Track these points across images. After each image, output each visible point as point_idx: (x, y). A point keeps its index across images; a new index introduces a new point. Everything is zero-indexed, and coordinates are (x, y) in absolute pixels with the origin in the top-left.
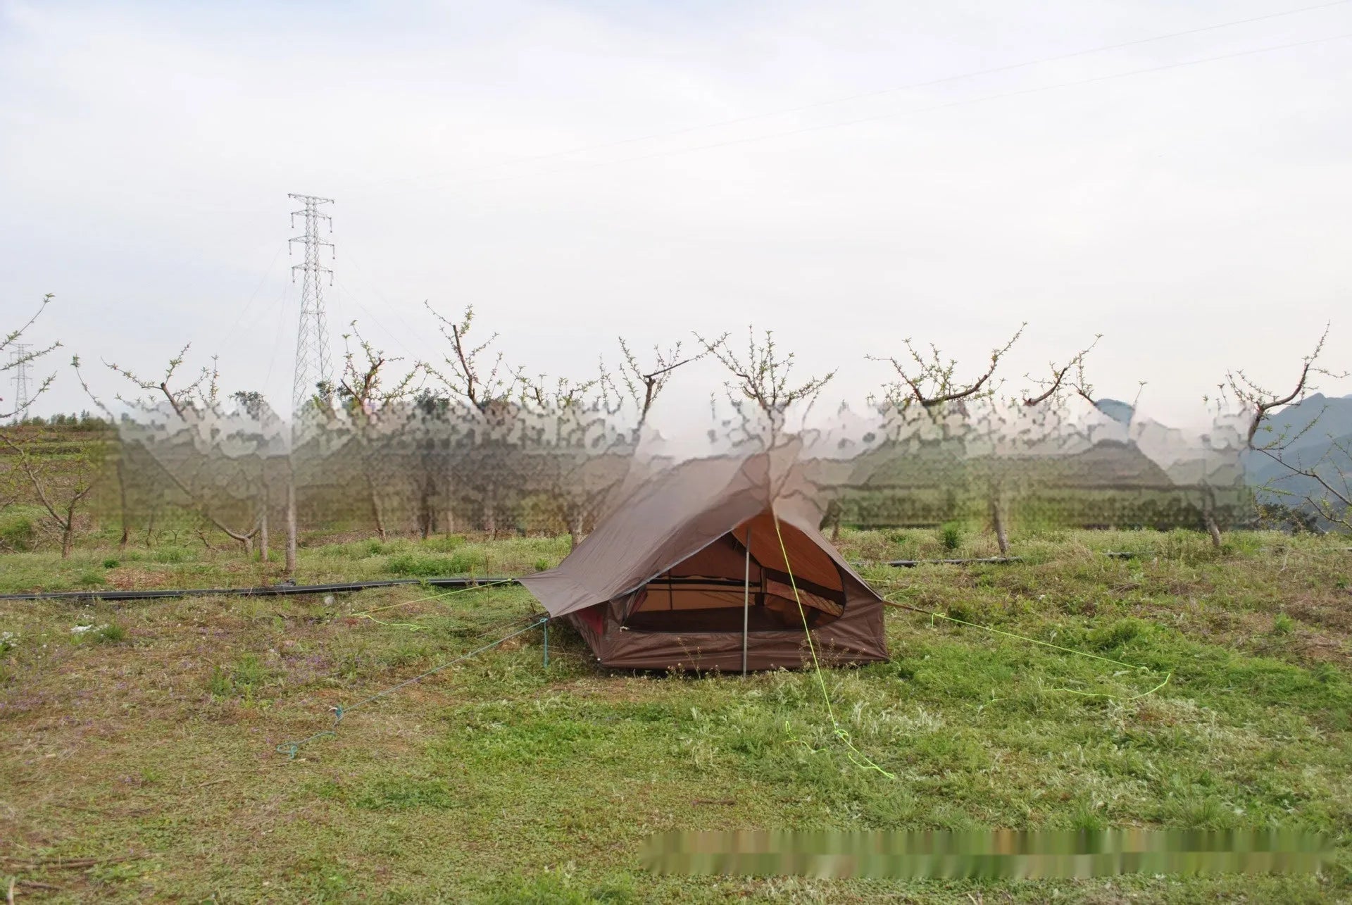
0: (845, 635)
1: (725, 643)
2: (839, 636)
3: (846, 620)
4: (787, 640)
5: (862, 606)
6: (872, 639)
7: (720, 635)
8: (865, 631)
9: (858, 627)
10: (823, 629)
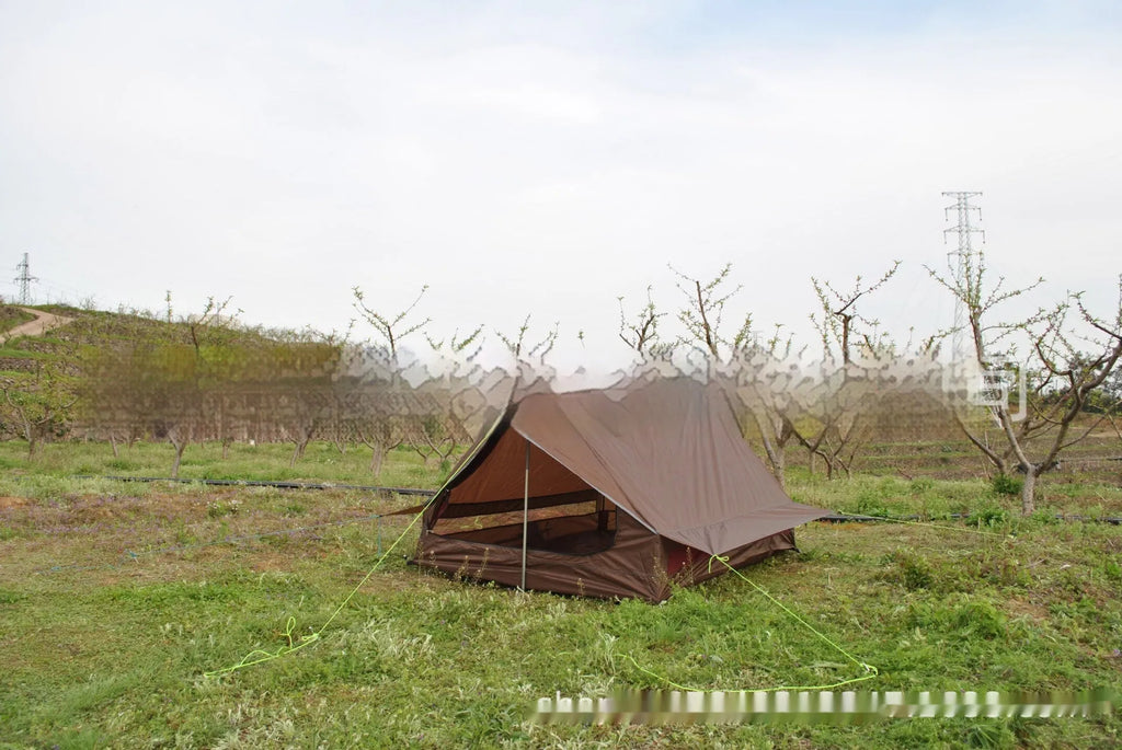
0: (613, 565)
1: (508, 557)
2: (610, 567)
3: (618, 550)
4: (561, 562)
5: (635, 537)
6: (643, 575)
7: (505, 549)
8: (636, 565)
9: (630, 561)
10: (595, 557)
